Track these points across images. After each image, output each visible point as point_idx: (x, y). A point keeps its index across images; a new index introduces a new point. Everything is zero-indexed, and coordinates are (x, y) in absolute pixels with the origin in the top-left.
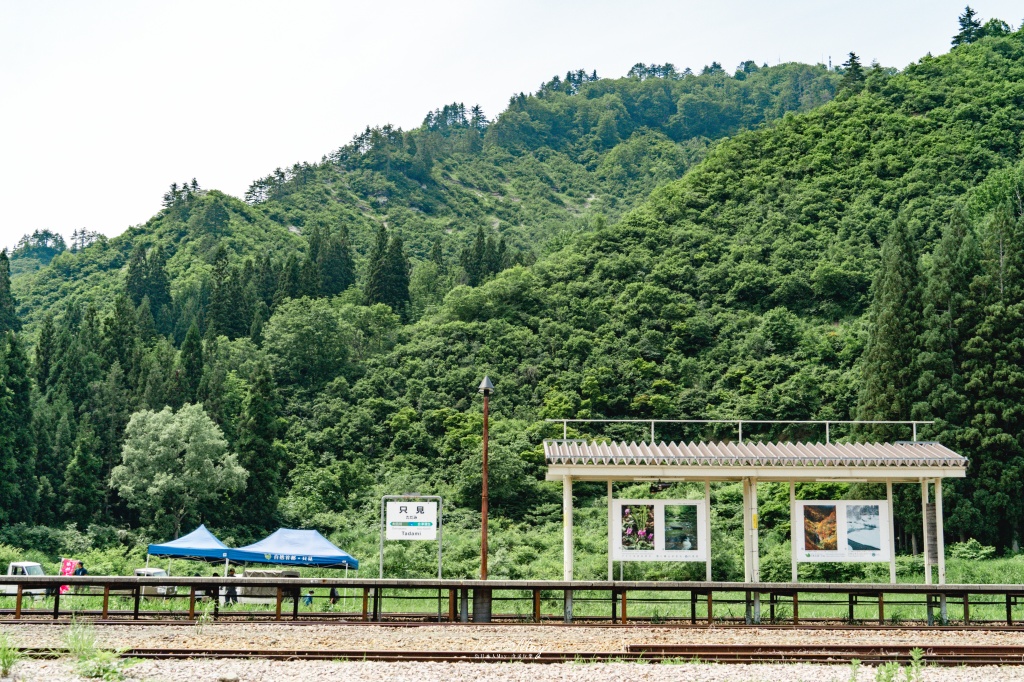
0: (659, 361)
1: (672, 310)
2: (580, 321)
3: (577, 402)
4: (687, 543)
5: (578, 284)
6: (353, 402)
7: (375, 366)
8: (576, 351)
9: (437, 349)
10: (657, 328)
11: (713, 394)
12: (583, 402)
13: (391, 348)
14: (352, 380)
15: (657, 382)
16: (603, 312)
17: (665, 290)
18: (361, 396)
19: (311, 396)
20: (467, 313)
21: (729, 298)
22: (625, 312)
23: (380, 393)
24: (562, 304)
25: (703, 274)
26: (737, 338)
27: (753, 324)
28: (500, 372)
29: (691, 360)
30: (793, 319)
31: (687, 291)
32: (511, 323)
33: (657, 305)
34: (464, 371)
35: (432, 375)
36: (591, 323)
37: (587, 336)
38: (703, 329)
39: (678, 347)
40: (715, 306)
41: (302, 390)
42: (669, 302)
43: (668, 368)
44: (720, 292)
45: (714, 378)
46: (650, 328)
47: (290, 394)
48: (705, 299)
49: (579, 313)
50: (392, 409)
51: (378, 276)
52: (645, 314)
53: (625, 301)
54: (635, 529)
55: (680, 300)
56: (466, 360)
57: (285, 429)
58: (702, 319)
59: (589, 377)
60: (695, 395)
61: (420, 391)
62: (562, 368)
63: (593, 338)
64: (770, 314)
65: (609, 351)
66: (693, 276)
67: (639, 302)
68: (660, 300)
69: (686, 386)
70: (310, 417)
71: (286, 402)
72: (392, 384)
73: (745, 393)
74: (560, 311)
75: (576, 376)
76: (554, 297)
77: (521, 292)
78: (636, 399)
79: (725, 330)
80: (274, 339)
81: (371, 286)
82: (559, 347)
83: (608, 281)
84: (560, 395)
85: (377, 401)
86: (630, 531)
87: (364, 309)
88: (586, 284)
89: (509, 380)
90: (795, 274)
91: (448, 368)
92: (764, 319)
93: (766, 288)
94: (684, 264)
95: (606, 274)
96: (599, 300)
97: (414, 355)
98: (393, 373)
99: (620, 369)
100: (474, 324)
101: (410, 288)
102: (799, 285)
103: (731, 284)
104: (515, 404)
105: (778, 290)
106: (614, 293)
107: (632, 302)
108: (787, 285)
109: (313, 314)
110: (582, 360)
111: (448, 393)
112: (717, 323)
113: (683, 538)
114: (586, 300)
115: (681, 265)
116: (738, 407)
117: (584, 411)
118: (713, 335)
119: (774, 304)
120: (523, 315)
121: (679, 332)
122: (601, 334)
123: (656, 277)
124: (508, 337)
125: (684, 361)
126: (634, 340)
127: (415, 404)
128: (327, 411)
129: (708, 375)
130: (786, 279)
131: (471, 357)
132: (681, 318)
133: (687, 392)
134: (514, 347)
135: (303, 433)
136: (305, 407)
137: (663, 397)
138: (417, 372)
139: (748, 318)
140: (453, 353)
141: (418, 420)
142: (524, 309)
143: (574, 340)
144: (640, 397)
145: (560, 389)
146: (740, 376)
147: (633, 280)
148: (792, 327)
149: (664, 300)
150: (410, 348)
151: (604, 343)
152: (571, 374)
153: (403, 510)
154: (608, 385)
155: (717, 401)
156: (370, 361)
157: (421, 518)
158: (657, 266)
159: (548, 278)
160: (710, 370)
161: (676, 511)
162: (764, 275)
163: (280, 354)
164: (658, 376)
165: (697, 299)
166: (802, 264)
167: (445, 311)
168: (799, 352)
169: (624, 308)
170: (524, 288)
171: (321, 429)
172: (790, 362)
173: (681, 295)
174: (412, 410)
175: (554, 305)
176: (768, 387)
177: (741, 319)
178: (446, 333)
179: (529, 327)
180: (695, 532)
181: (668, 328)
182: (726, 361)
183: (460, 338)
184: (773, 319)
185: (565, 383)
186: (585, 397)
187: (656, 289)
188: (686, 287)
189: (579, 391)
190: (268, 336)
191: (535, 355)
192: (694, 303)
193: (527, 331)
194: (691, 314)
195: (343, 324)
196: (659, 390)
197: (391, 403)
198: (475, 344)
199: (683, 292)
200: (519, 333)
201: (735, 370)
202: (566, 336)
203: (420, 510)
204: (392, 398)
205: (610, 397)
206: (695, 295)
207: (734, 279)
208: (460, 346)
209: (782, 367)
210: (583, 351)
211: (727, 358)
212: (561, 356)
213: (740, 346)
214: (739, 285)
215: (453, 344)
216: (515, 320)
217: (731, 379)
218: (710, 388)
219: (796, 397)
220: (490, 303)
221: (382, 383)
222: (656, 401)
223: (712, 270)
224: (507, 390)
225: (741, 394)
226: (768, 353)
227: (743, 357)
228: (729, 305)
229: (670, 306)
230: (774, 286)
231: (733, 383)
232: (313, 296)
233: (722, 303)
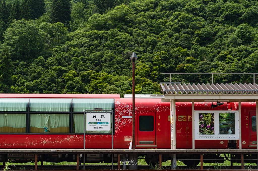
0: (189, 48)
1: (195, 25)
2: (152, 30)
3: (151, 68)
4: (230, 131)
5: (150, 13)
6: (47, 68)
7: (57, 51)
8: (150, 44)
9: (85, 43)
10: (187, 33)
11: (213, 63)
12: (155, 67)
13: (64, 43)
14: (46, 58)
15: (188, 58)
16: (162, 26)
17: (191, 16)
18: (50, 65)
19: (27, 66)
20: (99, 27)
21: (220, 19)
22: (172, 26)
23: (60, 64)
24: (143, 22)
25: (208, 8)
26: (225, 38)
27: (232, 31)
28: (115, 54)
29: (204, 48)
30: (251, 29)
31: (201, 16)
32: (120, 31)
33: (187, 22)
34: (98, 53)
35: (83, 55)
36: (157, 31)
37: (155, 37)
38: (209, 33)
39: (198, 41)
40: (214, 23)
41: (22, 62)
42: (193, 21)
43: (192, 51)
44: (217, 16)
45: (214, 56)
46: (184, 33)
47: (17, 65)
48: (210, 19)
49: (151, 26)
50: (65, 71)
51: (56, 10)
52: (182, 26)
53: (173, 21)
54: (205, 124)
55: (198, 20)
56: (99, 48)
57: (16, 81)
58: (208, 29)
59: (156, 56)
60: (205, 64)
61: (78, 63)
62: (144, 52)
63: (158, 38)
64: (240, 26)
65: (165, 44)
66: (204, 9)
67: (179, 21)
68: (189, 20)
69: (201, 60)
70: (27, 75)
71: (15, 68)
72: (65, 60)
73: (228, 63)
74: (143, 25)
75: (150, 55)
76: (140, 19)
77: (124, 17)
78: (178, 66)
79: (220, 33)
80: (9, 39)
81: (53, 14)
82: (143, 42)
83: (164, 11)
84: (144, 64)
85: (58, 67)
86: (203, 126)
87: (51, 25)
88: (154, 13)
89: (119, 57)
90: (251, 8)
91: (91, 52)
92: (237, 29)
93: (238, 14)
94: (200, 3)
95: (164, 8)
96: (161, 20)
97: (75, 46)
98: (65, 54)
99: (171, 52)
100: (103, 31)
101: (71, 15)
102: (253, 13)
103: (222, 13)
104: (123, 68)
105: (243, 15)
106: (167, 17)
107: (176, 21)
108: (248, 13)
109: (27, 27)
110: (153, 48)
111: (91, 63)
112: (215, 30)
113: (228, 129)
114: (154, 20)
115: (199, 4)
116: (226, 69)
117: (155, 72)
118: (214, 36)
119: (241, 22)
120: (125, 27)
121: (198, 35)
122: (162, 36)
123: (187, 9)
124: (118, 37)
125: (201, 48)
126: (177, 39)
127: (76, 69)
128: (35, 72)
129: (211, 55)
130: (247, 10)
131: (101, 47)
132: (199, 28)
133: (201, 62)
134: (121, 42)
135: (24, 82)
136: (24, 70)
137: (191, 65)
138: (76, 54)
139: (230, 28)
140: (93, 45)
141: (77, 76)
142: (125, 25)
143: (150, 38)
144: (180, 65)
145: (143, 62)
146: (226, 55)
147: (176, 11)
148: (250, 32)
149: (190, 20)
150: (73, 43)
151: (163, 40)
152: (148, 55)
153: (94, 116)
154: (165, 60)
155: (216, 67)
156: (54, 49)
157: (103, 120)
158: (187, 4)
159: (136, 10)
160: (212, 52)
161: (225, 116)
162: (237, 8)
163: (12, 46)
164: (188, 55)
165: (206, 20)
166: (255, 3)
167: (89, 26)
168: (253, 44)
169: (172, 24)
170: (126, 14)
171: (32, 81)
172: (249, 48)
173: (198, 18)
174: (74, 72)
175: (140, 23)
176: (239, 60)
177: (226, 29)
178: (89, 36)
179: (128, 33)
180: (234, 126)
181: (193, 33)
182: (220, 48)
183: (96, 38)
184: (242, 28)
185: (145, 58)
186: (155, 65)
187: (187, 15)
188: (201, 14)
189: (152, 62)
190: (6, 38)
191: (131, 46)
192: (205, 22)
193: (127, 35)
194: (203, 26)
195: (41, 32)
196: (189, 61)
197: (65, 68)
198: (103, 41)
199: (199, 16)
200: (124, 35)
201: (224, 52)
202: (146, 37)
203: (103, 116)
204: (65, 66)
205: (166, 65)
206: (204, 17)
207: (223, 10)
208: (96, 42)
209: (246, 51)
210: (154, 44)
211: (220, 46)
212: (143, 46)
213: (226, 41)
214: (226, 13)
215: (93, 41)
216: (122, 29)
217: (222, 56)
218: (212, 61)
219: (252, 64)
220: (110, 22)
221: (60, 59)
222: (188, 67)
223: (213, 6)
224: (119, 62)
225: (226, 63)
226: (239, 44)
227: (228, 46)
228: (221, 22)
229: (193, 23)
230: (242, 13)
231: (223, 58)
232: (27, 19)
233: (218, 21)
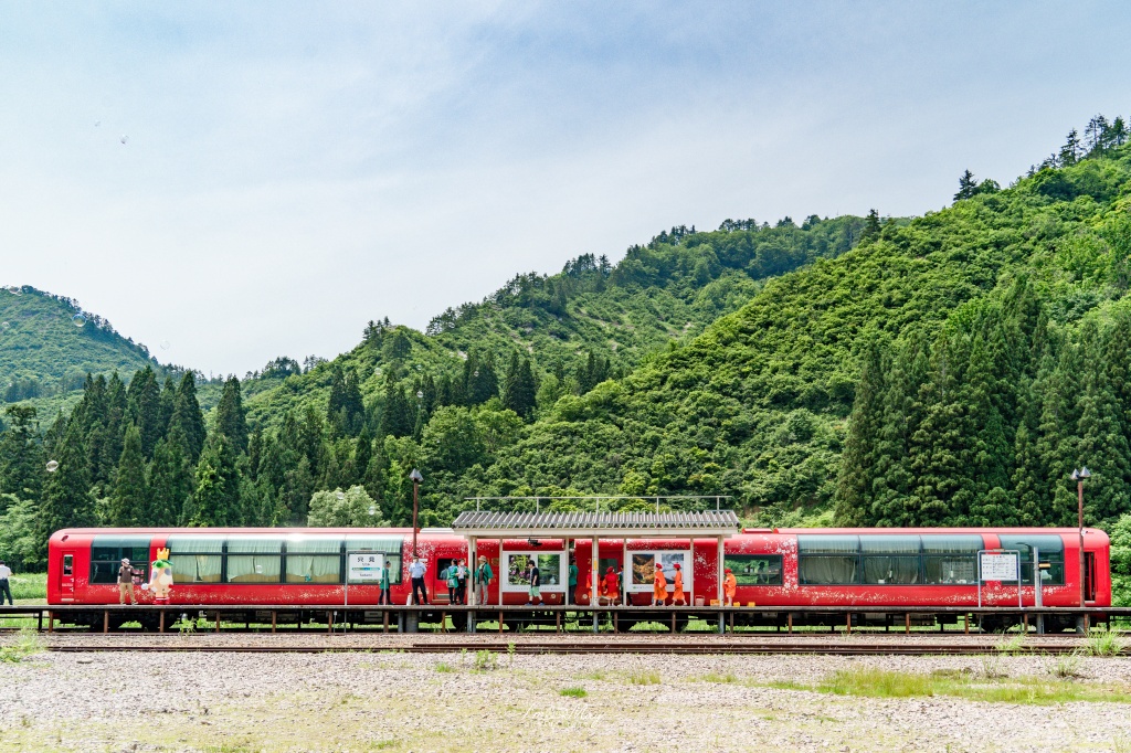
0: (710, 449)
1: (722, 411)
2: (654, 420)
3: (648, 481)
4: (552, 580)
5: (655, 392)
6: (487, 482)
7: (503, 455)
8: (649, 443)
9: (548, 443)
10: (710, 424)
11: (749, 473)
12: (653, 480)
13: (515, 442)
14: (486, 466)
15: (707, 465)
16: (672, 413)
17: (717, 396)
18: (492, 477)
19: (456, 479)
20: (571, 415)
21: (766, 401)
22: (686, 413)
23: (507, 475)
24: (642, 407)
25: (746, 384)
26: (770, 431)
27: (782, 420)
28: (593, 458)
29: (734, 448)
30: (811, 417)
31: (735, 397)
32: (603, 422)
33: (711, 407)
34: (567, 458)
35: (544, 462)
36: (662, 421)
37: (658, 432)
38: (746, 424)
39: (726, 438)
40: (755, 407)
41: (449, 474)
42: (720, 405)
43: (715, 454)
44: (760, 397)
45: (750, 462)
46: (705, 424)
47: (441, 477)
48: (748, 402)
49: (653, 415)
50: (514, 487)
51: (512, 389)
52: (702, 414)
53: (688, 405)
55: (729, 403)
56: (568, 450)
57: (437, 502)
58: (743, 417)
59: (657, 461)
60: (734, 474)
61: (534, 473)
62: (640, 455)
63: (662, 433)
64: (795, 413)
65: (674, 442)
66: (739, 385)
67: (698, 405)
68: (713, 404)
69: (729, 468)
70: (455, 494)
71: (438, 483)
72: (515, 469)
73: (771, 472)
74: (640, 413)
75: (648, 461)
76: (637, 403)
77: (610, 400)
78: (691, 477)
79: (762, 425)
80: (430, 437)
81: (508, 396)
82: (638, 440)
83: (677, 390)
84: (636, 475)
85: (503, 481)
87: (496, 413)
88: (660, 393)
89: (598, 464)
90: (815, 383)
91: (556, 456)
92: (790, 416)
93: (793, 393)
94: (734, 376)
95: (676, 385)
96: (670, 404)
97: (532, 447)
98: (516, 460)
99: (681, 455)
100: (576, 424)
101: (537, 397)
102: (818, 391)
103: (768, 391)
104: (603, 482)
105: (802, 395)
106: (681, 399)
107: (693, 406)
108: (809, 391)
109: (457, 418)
110: (654, 449)
111: (555, 474)
112: (755, 420)
114: (659, 404)
115: (731, 377)
116: (765, 482)
117: (652, 487)
118: (752, 429)
119: (798, 405)
120: (612, 416)
121: (727, 426)
122: (669, 430)
123: (713, 386)
124: (599, 433)
125: (729, 449)
126: (693, 434)
127: (530, 484)
128: (467, 489)
129: (746, 459)
130: (809, 386)
131: (573, 448)
132: (729, 417)
133: (729, 471)
134: (604, 440)
135: (449, 505)
136: (451, 486)
137: (711, 476)
138: (534, 459)
139: (779, 416)
140: (560, 445)
141: (533, 495)
142: (613, 412)
143: (649, 434)
144: (694, 476)
145: (636, 471)
146: (769, 459)
147: (695, 389)
148: (810, 423)
149: (716, 403)
150: (529, 442)
151: (670, 436)
152: (645, 460)
154: (671, 467)
155: (750, 478)
156: (500, 452)
158: (714, 378)
159: (633, 388)
160: (748, 456)
162: (793, 384)
163: (434, 448)
164: (709, 460)
165: (743, 403)
166: (821, 374)
167: (555, 414)
168: (814, 441)
169: (687, 410)
170: (614, 396)
171: (462, 502)
172: (806, 448)
173: (730, 400)
174: (527, 487)
175: (636, 409)
176: (787, 467)
177: (774, 417)
178: (555, 431)
179: (617, 425)
181: (719, 425)
182: (760, 448)
183: (565, 434)
184: (796, 416)
185: (640, 466)
186: (654, 476)
187: (711, 395)
188: (735, 393)
189: (650, 472)
190: (425, 435)
191: (620, 446)
192: (740, 406)
193: (615, 428)
194: (737, 414)
195: (479, 425)
196: (708, 470)
197: (514, 483)
198: (576, 438)
199: (732, 397)
200: (610, 429)
201: (766, 455)
202: (643, 432)
204: (514, 479)
205: (673, 476)
206: (740, 399)
207: (770, 386)
208: (565, 440)
209: (800, 452)
210: (655, 442)
211: (761, 446)
212: (639, 447)
213: (771, 437)
214: (774, 391)
215: (560, 438)
216: (607, 419)
217: (762, 462)
218: (747, 468)
219: (807, 474)
220: (588, 408)
221: (507, 468)
222: (706, 479)
223: (755, 381)
224: (598, 472)
225: (769, 473)
226: (791, 442)
227: (773, 445)
228: (766, 407)
229: (720, 408)
230: (799, 392)
231: (763, 465)
232: (458, 405)
233: (761, 405)
